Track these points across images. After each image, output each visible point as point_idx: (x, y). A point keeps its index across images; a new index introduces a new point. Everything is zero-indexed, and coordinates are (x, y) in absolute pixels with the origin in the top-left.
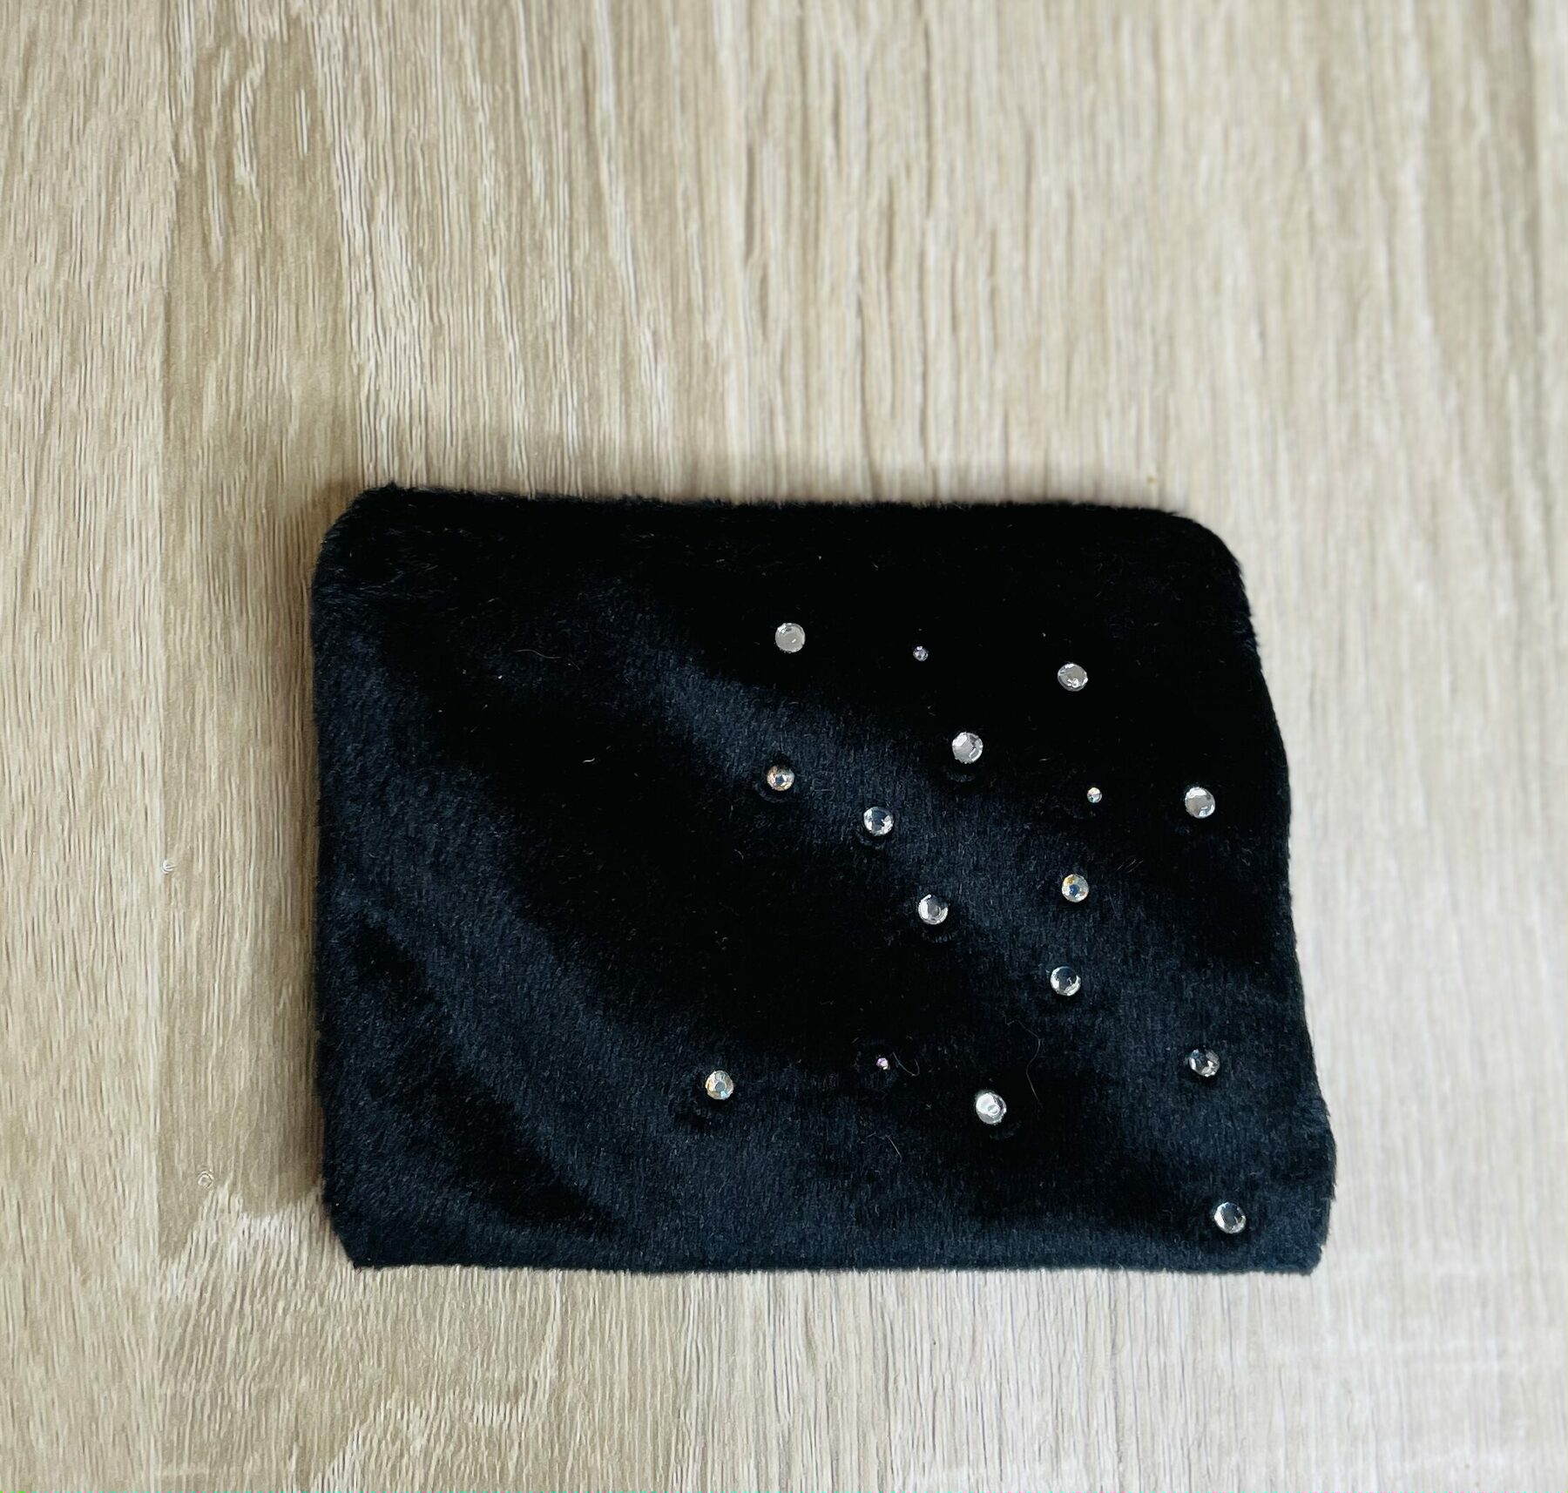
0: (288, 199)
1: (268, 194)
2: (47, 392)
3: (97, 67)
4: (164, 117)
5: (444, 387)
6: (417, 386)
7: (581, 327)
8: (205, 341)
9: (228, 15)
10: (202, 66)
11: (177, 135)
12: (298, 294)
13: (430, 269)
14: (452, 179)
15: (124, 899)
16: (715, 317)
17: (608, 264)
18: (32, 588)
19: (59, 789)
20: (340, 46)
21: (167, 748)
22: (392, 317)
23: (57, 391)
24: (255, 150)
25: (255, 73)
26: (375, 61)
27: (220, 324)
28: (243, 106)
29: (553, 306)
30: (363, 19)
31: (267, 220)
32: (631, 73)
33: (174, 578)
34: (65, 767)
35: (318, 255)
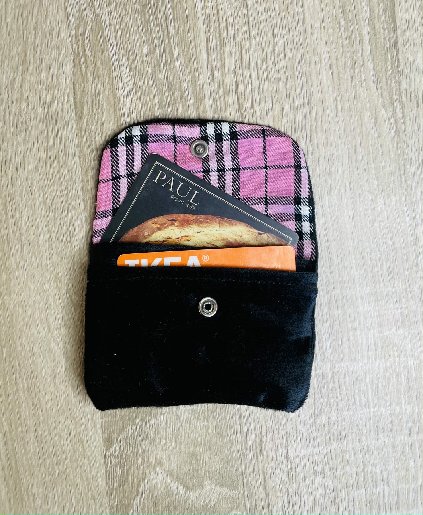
0: (99, 58)
1: (94, 57)
2: (48, 108)
3: (52, 29)
4: (69, 41)
5: (139, 100)
6: (133, 100)
7: (170, 84)
8: (83, 94)
9: (81, 15)
10: (76, 28)
11: (72, 45)
12: (103, 80)
13: (134, 72)
14: (137, 50)
15: (76, 224)
16: (201, 79)
17: (175, 67)
18: (49, 154)
19: (59, 200)
20: (108, 20)
21: (83, 189)
22: (126, 84)
23: (50, 108)
24: (90, 46)
25: (89, 28)
26: (117, 23)
27: (86, 89)
28: (87, 36)
29: (163, 80)
30: (113, 13)
31: (95, 63)
32: (177, 21)
33: (81, 150)
34: (60, 195)
35: (107, 70)
